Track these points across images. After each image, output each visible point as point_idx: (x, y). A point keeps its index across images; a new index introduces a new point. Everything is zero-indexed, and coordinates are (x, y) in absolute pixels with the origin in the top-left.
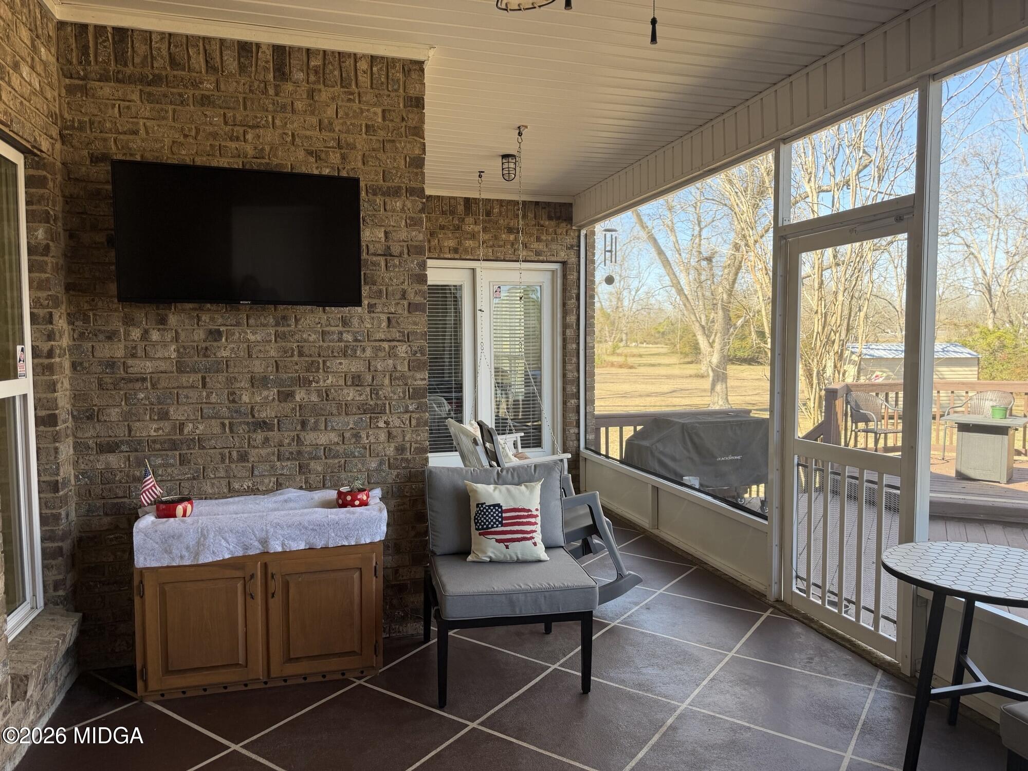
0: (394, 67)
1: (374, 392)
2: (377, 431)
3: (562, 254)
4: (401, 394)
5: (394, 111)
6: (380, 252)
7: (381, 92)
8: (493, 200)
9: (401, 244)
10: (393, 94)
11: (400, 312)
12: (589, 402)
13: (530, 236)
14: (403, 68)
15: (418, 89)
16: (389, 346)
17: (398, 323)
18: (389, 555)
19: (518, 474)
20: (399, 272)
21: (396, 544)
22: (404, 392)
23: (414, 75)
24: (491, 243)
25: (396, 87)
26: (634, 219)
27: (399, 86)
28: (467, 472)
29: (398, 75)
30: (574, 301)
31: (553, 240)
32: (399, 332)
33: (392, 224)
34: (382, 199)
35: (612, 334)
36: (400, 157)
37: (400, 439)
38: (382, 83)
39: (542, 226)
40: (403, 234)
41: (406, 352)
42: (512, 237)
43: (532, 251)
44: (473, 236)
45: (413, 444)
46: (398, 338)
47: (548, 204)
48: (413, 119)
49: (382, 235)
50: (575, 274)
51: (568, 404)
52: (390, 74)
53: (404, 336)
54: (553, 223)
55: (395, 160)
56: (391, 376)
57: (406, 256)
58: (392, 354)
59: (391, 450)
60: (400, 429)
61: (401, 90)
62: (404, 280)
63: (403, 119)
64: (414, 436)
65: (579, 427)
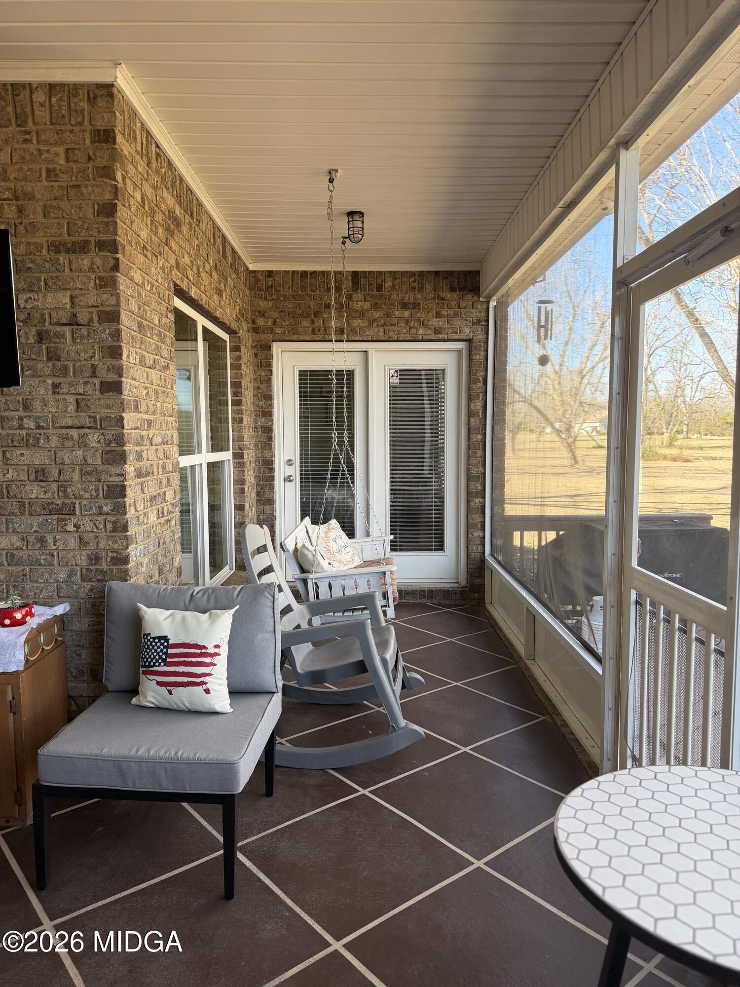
0: (76, 95)
1: (63, 489)
2: (65, 535)
3: (467, 330)
4: (93, 493)
5: (79, 149)
6: (64, 321)
7: (63, 128)
8: (386, 272)
9: (90, 310)
10: (77, 129)
11: (90, 392)
12: (499, 501)
13: (428, 312)
14: (88, 95)
15: (106, 120)
16: (79, 434)
17: (87, 406)
18: (84, 682)
19: (216, 597)
20: (88, 343)
21: (92, 670)
22: (97, 490)
23: (101, 103)
24: (382, 321)
25: (79, 119)
26: (674, 300)
27: (83, 118)
28: (154, 590)
29: (82, 104)
30: (480, 385)
31: (455, 315)
32: (90, 417)
33: (78, 286)
34: (67, 256)
35: (669, 425)
36: (88, 204)
37: (92, 546)
38: (63, 116)
39: (443, 299)
40: (91, 299)
41: (99, 442)
42: (407, 314)
43: (431, 329)
44: (362, 314)
45: (109, 552)
46: (88, 425)
47: (451, 273)
48: (102, 157)
49: (67, 300)
50: (483, 353)
51: (472, 503)
52: (72, 105)
53: (95, 422)
54: (456, 295)
55: (80, 208)
56: (81, 470)
57: (96, 324)
58: (83, 444)
59: (82, 559)
60: (93, 534)
61: (86, 123)
62: (94, 353)
63: (90, 158)
64: (110, 543)
65: (484, 530)
